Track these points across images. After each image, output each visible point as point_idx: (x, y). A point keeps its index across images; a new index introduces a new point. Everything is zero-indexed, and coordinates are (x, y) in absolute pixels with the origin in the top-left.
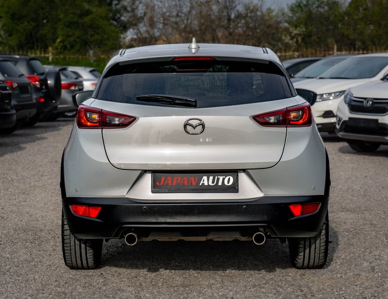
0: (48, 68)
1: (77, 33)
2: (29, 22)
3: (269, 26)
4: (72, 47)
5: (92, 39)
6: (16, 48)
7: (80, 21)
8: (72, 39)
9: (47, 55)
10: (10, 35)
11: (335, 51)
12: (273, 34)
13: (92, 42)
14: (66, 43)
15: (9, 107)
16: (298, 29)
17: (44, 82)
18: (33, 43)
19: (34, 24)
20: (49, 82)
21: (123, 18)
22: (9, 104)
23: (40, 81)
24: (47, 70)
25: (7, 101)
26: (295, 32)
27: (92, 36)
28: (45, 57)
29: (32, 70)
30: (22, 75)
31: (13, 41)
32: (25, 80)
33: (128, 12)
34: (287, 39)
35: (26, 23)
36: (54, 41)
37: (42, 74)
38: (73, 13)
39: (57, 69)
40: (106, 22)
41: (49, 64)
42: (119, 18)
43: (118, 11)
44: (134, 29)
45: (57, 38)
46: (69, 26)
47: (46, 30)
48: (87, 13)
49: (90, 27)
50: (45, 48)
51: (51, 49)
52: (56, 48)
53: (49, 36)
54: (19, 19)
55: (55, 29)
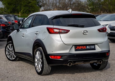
0: (20, 18)
1: (27, 8)
2: (13, 5)
3: (82, 6)
4: (26, 12)
5: (31, 10)
6: (10, 13)
7: (28, 5)
8: (26, 10)
9: (19, 15)
10: (8, 9)
11: (102, 13)
12: (84, 8)
13: (31, 11)
14: (24, 11)
15: (10, 30)
16: (91, 7)
17: (19, 22)
18: (15, 11)
19: (15, 6)
20: (20, 22)
21: (40, 4)
22: (10, 29)
23: (18, 22)
24: (20, 19)
25: (9, 28)
26: (90, 8)
27: (31, 9)
29: (15, 19)
30: (13, 20)
31: (9, 11)
32: (14, 22)
33: (41, 2)
34: (87, 10)
35: (13, 6)
36: (21, 11)
37: (18, 20)
38: (26, 3)
39: (22, 18)
40: (35, 5)
41: (19, 17)
42: (39, 4)
43: (38, 2)
44: (44, 7)
46: (24, 6)
47: (18, 8)
48: (30, 2)
49: (31, 7)
50: (18, 13)
51: (20, 13)
52: (21, 13)
53: (19, 9)
54: (10, 4)
55: (21, 7)
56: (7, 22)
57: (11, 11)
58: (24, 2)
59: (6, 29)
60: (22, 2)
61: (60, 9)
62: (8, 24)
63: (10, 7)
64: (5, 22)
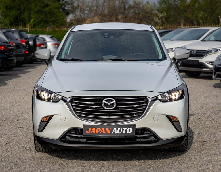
0: (29, 36)
1: (42, 17)
2: (16, 11)
3: (147, 13)
4: (39, 24)
5: (50, 20)
7: (44, 10)
8: (39, 19)
9: (26, 29)
10: (5, 18)
12: (149, 17)
13: (50, 21)
14: (36, 22)
15: (12, 56)
16: (163, 14)
17: (27, 43)
18: (18, 22)
19: (19, 12)
20: (30, 43)
21: (66, 8)
22: (12, 54)
23: (25, 42)
25: (11, 52)
26: (161, 16)
27: (50, 18)
28: (25, 30)
29: (21, 36)
30: (17, 39)
31: (7, 21)
32: (19, 41)
33: (69, 4)
34: (156, 20)
35: (14, 11)
36: (29, 21)
37: (27, 39)
38: (40, 6)
39: (34, 36)
40: (57, 11)
41: (28, 33)
42: (64, 8)
43: (64, 4)
44: (73, 14)
45: (31, 19)
46: (37, 13)
47: (25, 15)
48: (47, 6)
49: (49, 13)
50: (25, 25)
51: (28, 25)
52: (31, 25)
53: (26, 18)
54: (10, 9)
55: (30, 14)
56: (7, 42)
57: (11, 21)
58: (36, 4)
59: (6, 55)
60: (32, 5)
61: (104, 18)
62: (10, 46)
63: (10, 14)
64: (5, 42)
